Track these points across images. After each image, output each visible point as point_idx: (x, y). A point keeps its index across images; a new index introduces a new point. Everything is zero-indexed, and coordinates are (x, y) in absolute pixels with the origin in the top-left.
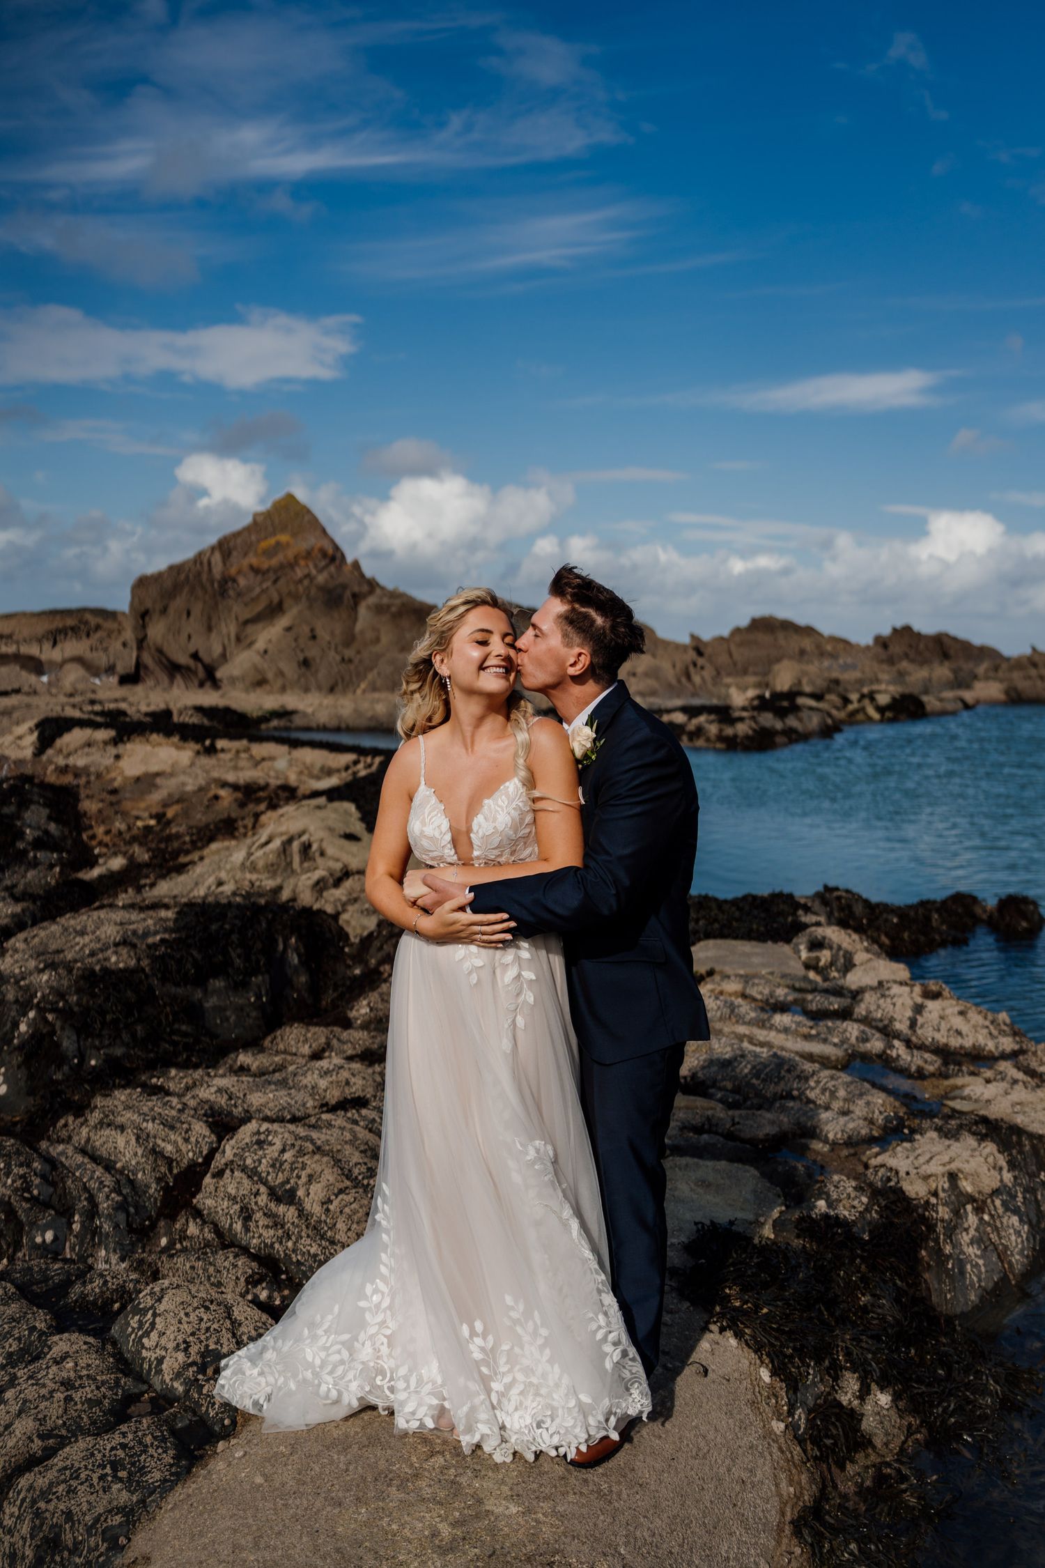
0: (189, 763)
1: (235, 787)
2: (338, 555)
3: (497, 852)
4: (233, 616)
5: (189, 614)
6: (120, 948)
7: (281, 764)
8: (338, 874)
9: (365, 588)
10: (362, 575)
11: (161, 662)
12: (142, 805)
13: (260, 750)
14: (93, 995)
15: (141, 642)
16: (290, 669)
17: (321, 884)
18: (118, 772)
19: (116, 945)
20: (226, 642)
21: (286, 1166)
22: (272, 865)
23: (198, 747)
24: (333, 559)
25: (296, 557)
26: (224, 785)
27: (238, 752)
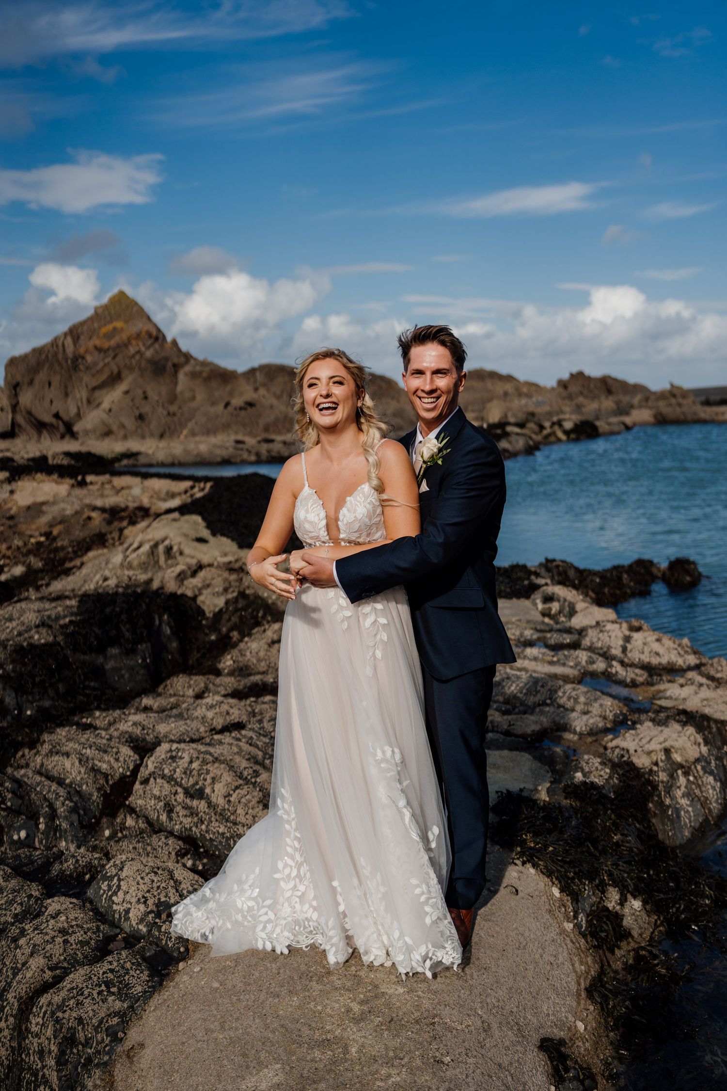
0: (66, 494)
1: (103, 510)
2: (161, 336)
3: (357, 535)
4: (84, 385)
5: (50, 384)
6: (40, 629)
7: (136, 491)
8: (194, 568)
9: (182, 360)
10: (179, 350)
11: (31, 422)
12: (34, 527)
13: (119, 481)
14: (24, 664)
15: (15, 407)
16: (130, 423)
17: (182, 576)
18: (13, 503)
19: (37, 627)
20: (80, 404)
21: (195, 773)
22: (144, 563)
23: (72, 481)
24: (157, 339)
25: (129, 339)
26: (94, 508)
27: (103, 484)
